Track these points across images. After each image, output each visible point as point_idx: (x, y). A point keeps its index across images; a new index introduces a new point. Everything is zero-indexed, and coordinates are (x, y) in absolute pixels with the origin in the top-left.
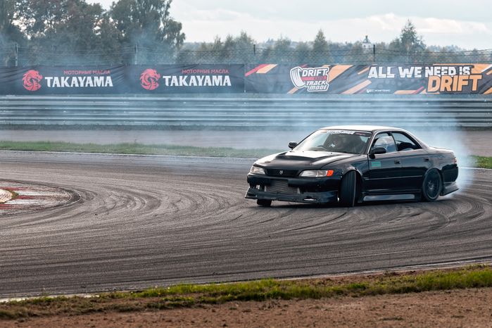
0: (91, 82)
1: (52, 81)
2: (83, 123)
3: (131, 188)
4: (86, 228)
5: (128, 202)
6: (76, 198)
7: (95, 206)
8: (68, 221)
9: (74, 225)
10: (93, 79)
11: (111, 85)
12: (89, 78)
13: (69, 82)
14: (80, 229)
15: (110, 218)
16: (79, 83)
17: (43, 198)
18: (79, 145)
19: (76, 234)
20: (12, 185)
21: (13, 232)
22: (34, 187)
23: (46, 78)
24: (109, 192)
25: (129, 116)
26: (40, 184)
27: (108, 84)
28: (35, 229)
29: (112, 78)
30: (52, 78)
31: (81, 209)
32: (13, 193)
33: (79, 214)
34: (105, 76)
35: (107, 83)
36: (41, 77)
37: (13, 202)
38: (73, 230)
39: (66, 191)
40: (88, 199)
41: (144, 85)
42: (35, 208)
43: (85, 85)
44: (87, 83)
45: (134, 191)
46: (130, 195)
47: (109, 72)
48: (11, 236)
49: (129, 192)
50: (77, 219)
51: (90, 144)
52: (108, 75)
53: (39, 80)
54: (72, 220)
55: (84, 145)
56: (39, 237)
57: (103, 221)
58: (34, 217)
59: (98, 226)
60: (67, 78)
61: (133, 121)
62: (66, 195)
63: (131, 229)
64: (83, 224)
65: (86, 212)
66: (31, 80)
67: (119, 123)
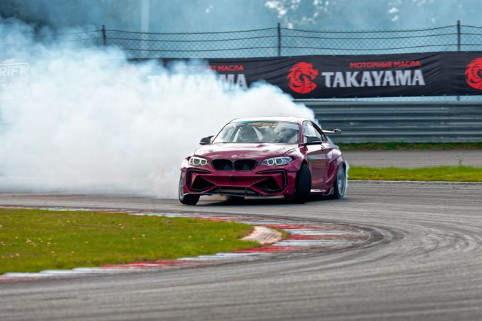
0: (391, 79)
1: (332, 78)
2: (380, 140)
3: (460, 224)
4: (397, 273)
5: (456, 241)
6: (378, 237)
7: (406, 246)
8: (368, 265)
9: (378, 270)
10: (394, 74)
11: (422, 83)
12: (389, 73)
13: (359, 79)
14: (388, 274)
15: (431, 261)
16: (373, 80)
17: (329, 238)
18: (375, 170)
19: (383, 281)
20: (280, 223)
21: (288, 279)
22: (313, 224)
23: (324, 74)
24: (426, 229)
25: (449, 130)
26: (321, 221)
27: (417, 82)
28: (321, 276)
29: (423, 73)
30: (332, 74)
31: (387, 250)
32: (283, 232)
33: (384, 257)
34: (413, 69)
35: (415, 80)
36: (315, 73)
37: (284, 243)
38: (378, 275)
39: (362, 229)
40: (395, 238)
41: (472, 82)
42: (318, 250)
43: (382, 83)
44: (385, 80)
45: (465, 227)
46: (458, 233)
47: (418, 63)
48: (286, 284)
49: (457, 230)
50: (383, 262)
51: (392, 168)
52: (417, 68)
53: (313, 78)
54: (375, 264)
55: (383, 169)
56: (328, 285)
57: (421, 265)
58: (318, 261)
59: (416, 271)
60: (356, 73)
61: (456, 136)
62: (362, 233)
63: (464, 274)
64: (392, 269)
65: (394, 255)
66: (301, 78)
67: (434, 140)
